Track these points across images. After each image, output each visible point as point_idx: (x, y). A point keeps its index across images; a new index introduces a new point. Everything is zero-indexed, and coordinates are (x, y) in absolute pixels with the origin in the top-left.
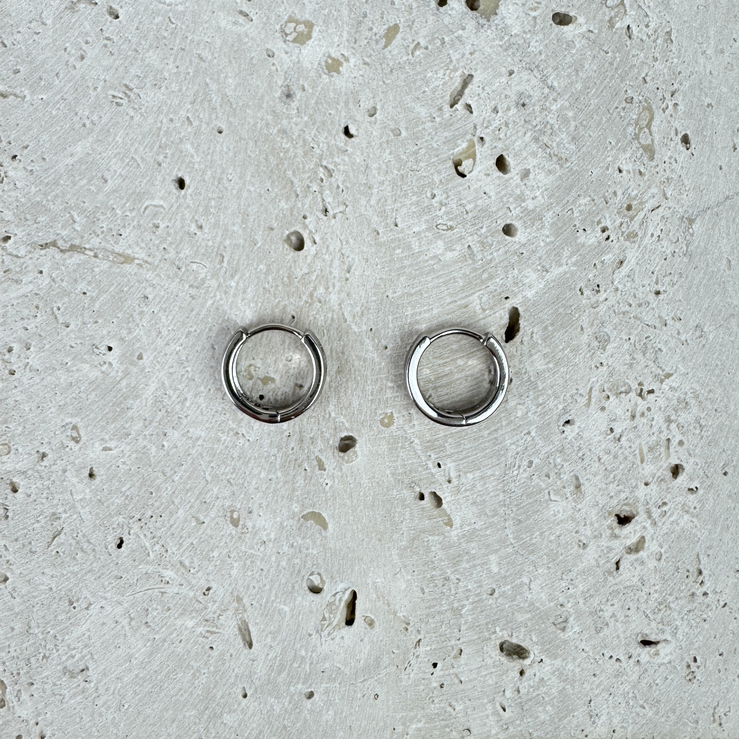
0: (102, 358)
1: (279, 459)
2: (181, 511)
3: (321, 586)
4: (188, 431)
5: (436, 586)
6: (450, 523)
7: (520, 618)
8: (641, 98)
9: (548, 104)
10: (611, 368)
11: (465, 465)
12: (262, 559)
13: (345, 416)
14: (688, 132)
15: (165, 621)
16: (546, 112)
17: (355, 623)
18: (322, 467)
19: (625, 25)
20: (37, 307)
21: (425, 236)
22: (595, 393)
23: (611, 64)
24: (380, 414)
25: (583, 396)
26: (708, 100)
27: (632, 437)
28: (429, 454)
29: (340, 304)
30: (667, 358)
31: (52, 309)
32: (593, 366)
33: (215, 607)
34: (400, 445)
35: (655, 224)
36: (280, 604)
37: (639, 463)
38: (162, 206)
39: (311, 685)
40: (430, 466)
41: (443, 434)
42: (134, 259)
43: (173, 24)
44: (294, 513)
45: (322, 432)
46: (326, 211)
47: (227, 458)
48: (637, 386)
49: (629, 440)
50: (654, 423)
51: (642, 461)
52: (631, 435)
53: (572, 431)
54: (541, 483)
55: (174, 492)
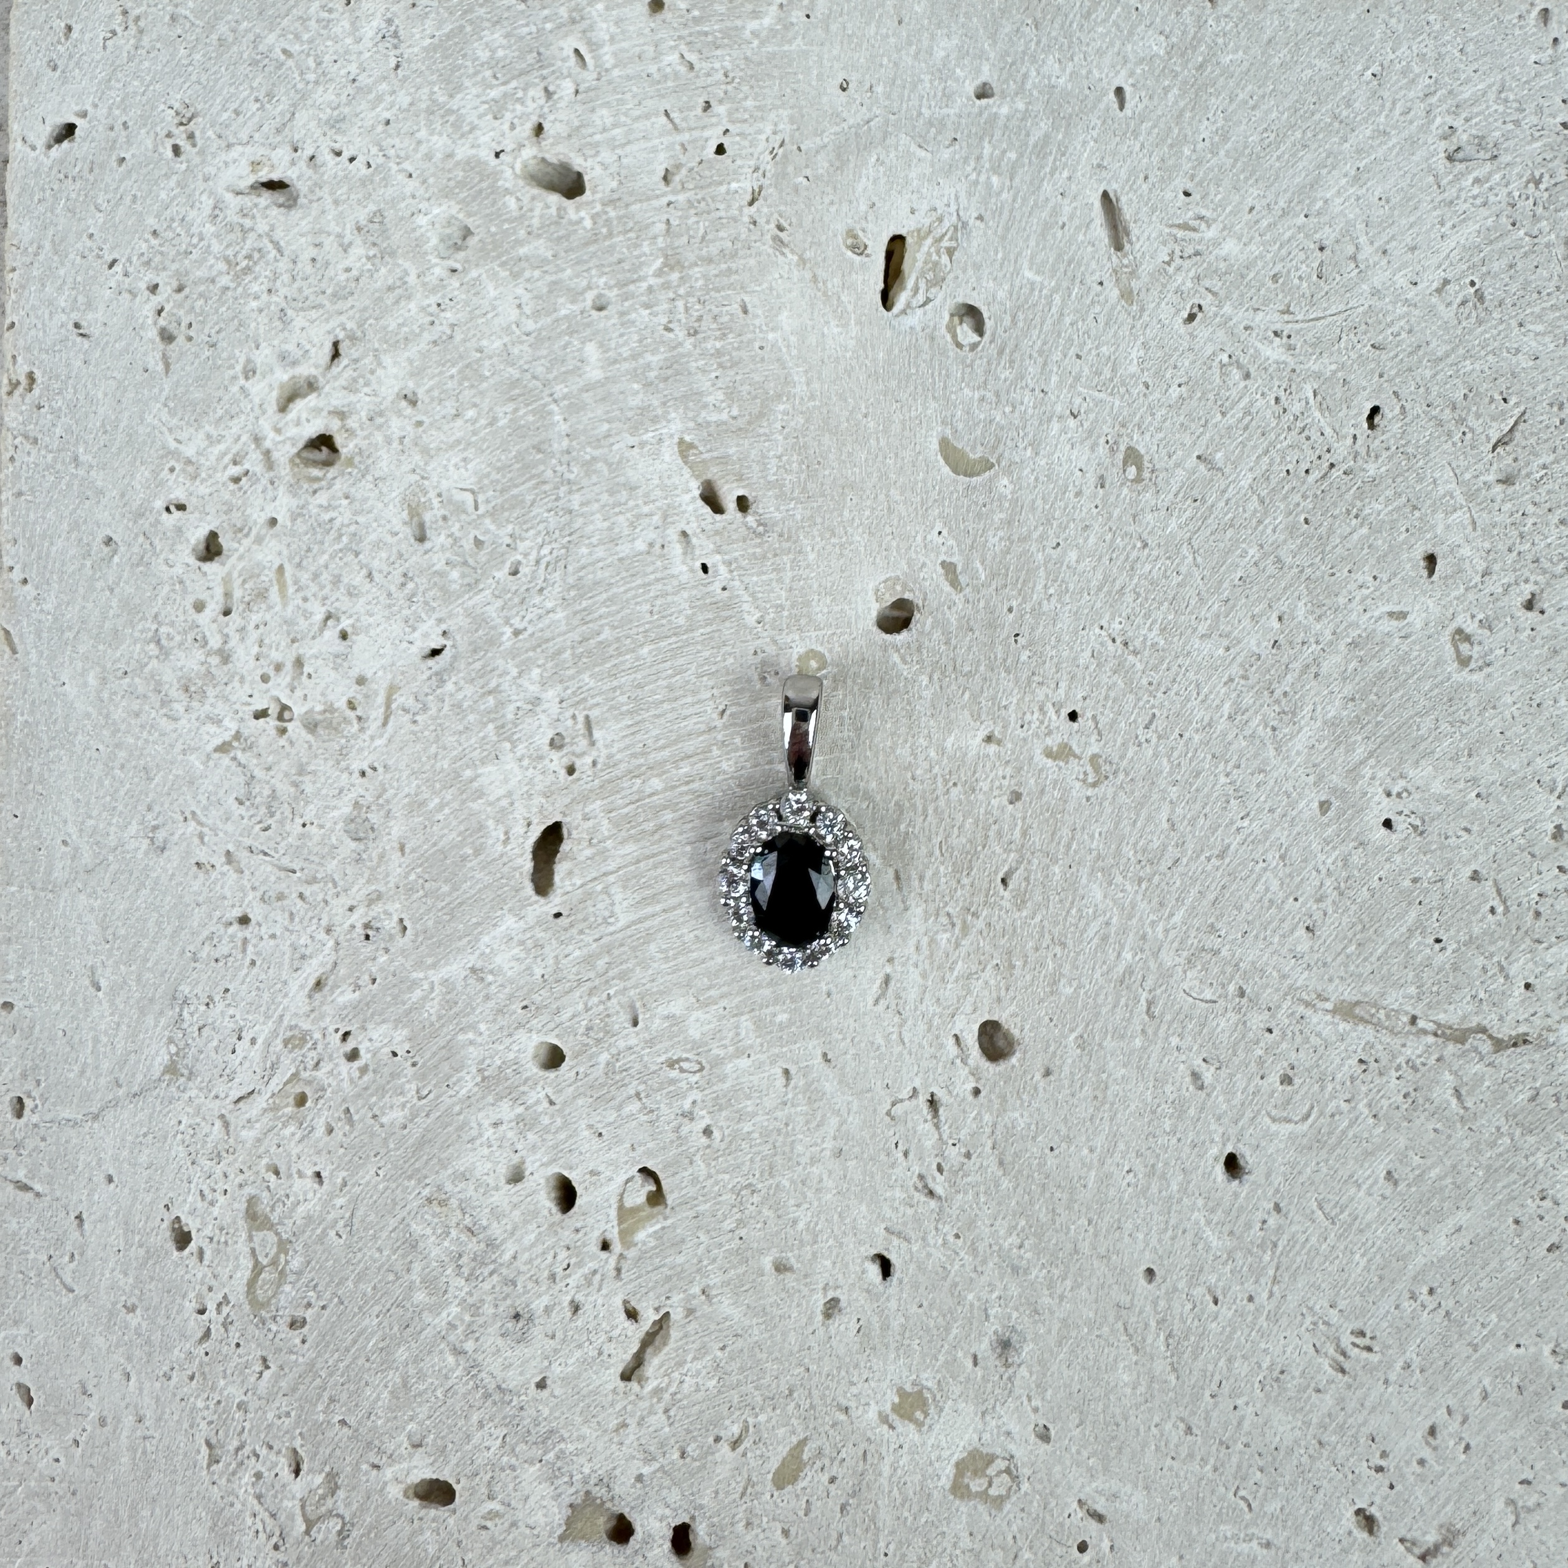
0: (1406, 805)
1: (1039, 587)
2: (1246, 481)
3: (956, 320)
4: (1228, 649)
5: (716, 317)
6: (685, 448)
7: (540, 247)
8: (274, 1327)
9: (467, 1318)
10: (343, 764)
11: (651, 569)
12: (1077, 379)
13: (899, 676)
14: (175, 1254)
15: (1284, 252)
16: (471, 1300)
17: (885, 239)
18: (949, 569)
19: (304, 1478)
20: (1538, 914)
21: (725, 1047)
22: (377, 714)
23: (334, 1400)
24: (825, 677)
25: (404, 709)
26: (133, 1319)
27: (301, 621)
28: (726, 593)
29: (906, 909)
30: (226, 785)
31: (1507, 910)
32: (380, 770)
33: (1179, 280)
34: (785, 614)
35: (246, 1065)
36: (1042, 285)
37: (288, 567)
38: (1274, 1120)
39: (980, 114)
40: (723, 569)
41: (697, 634)
42: (1335, 1011)
43: (1244, 1498)
44: (1010, 474)
45: (947, 642)
46: (932, 1104)
47: (1148, 592)
48: (290, 726)
49: (307, 615)
50: (256, 649)
51: (281, 569)
52: (303, 624)
53: (426, 635)
54: (493, 527)
55: (1260, 522)
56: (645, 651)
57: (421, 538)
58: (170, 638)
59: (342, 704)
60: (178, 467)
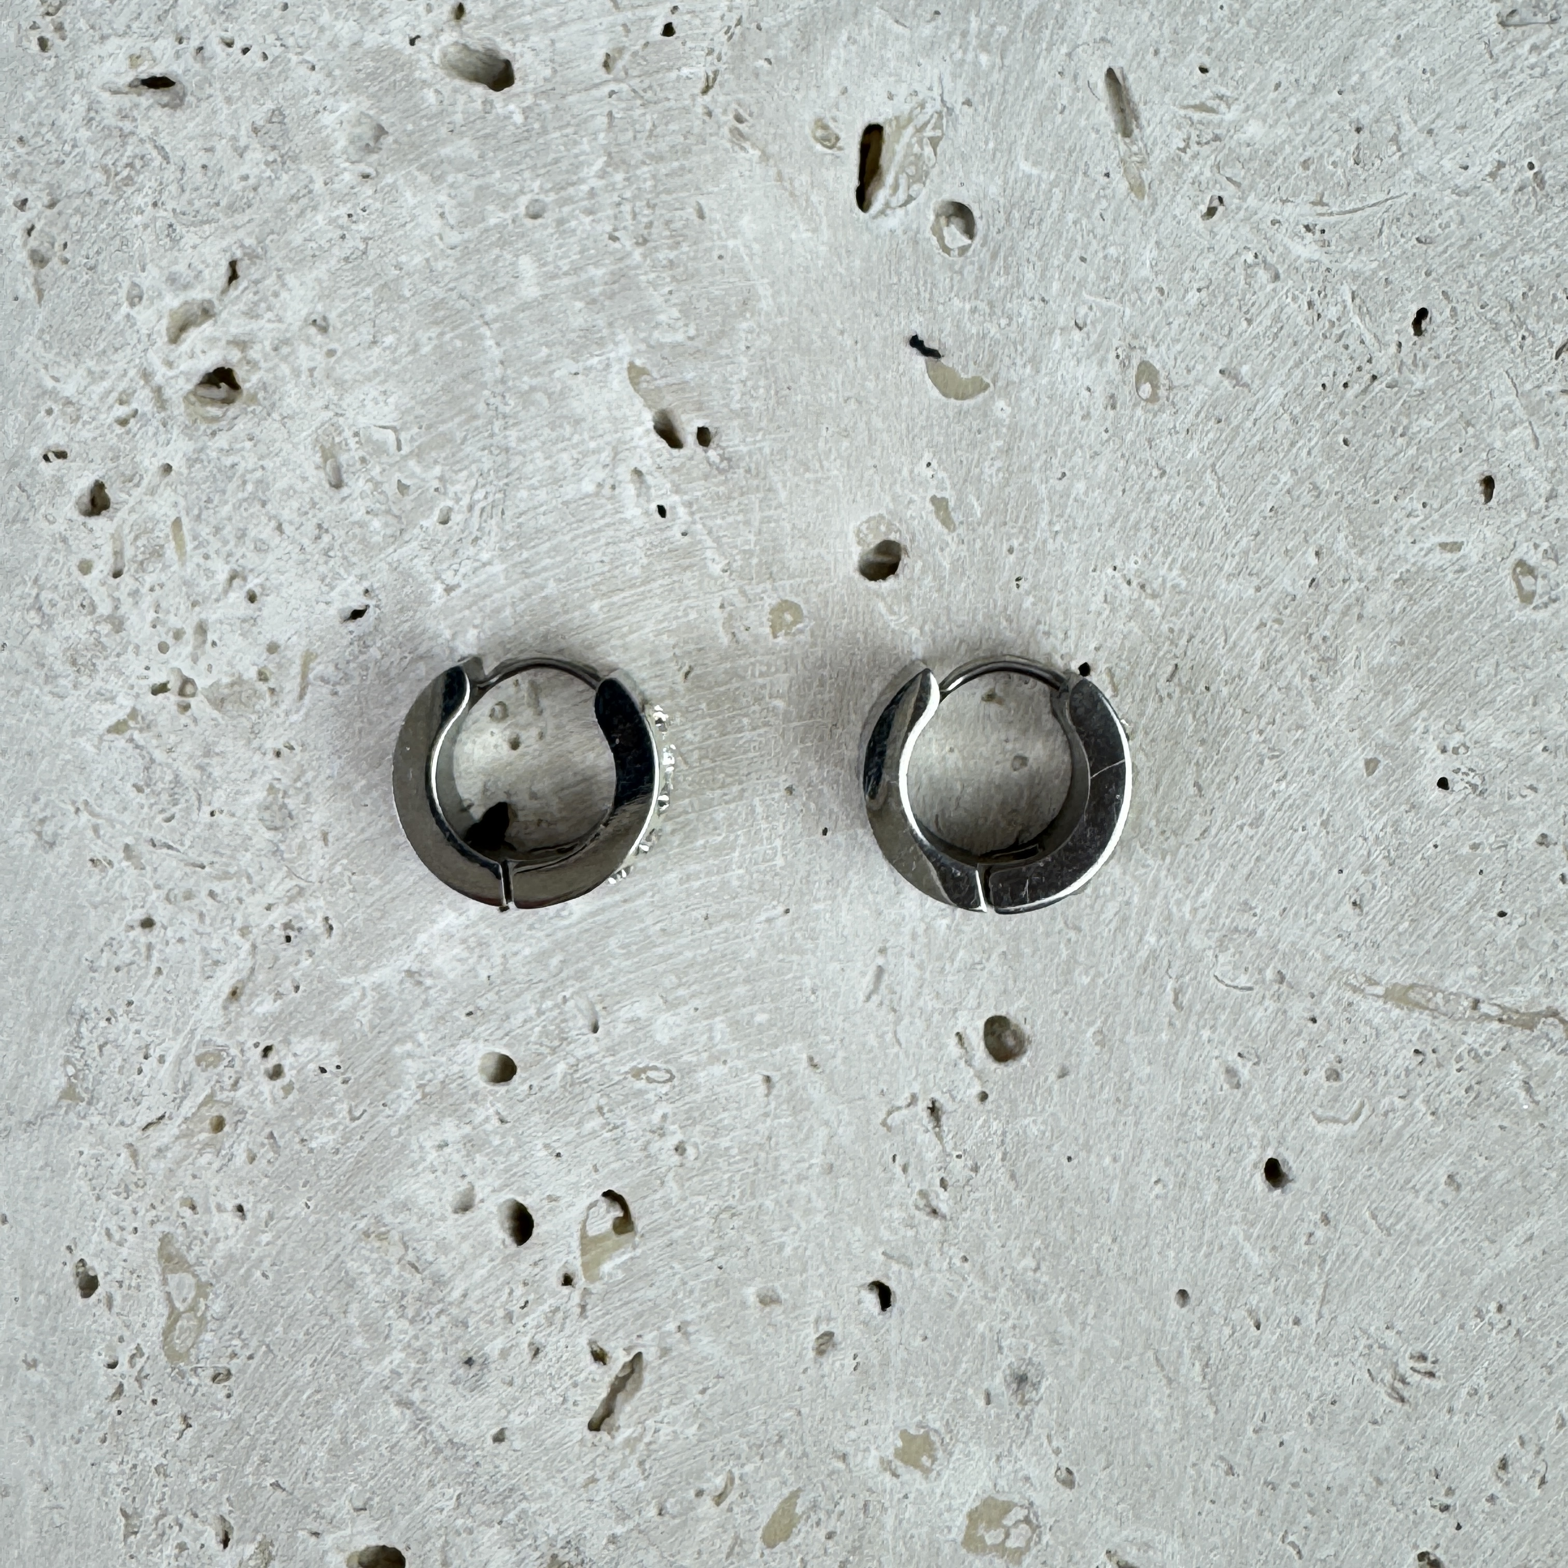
0: (1464, 761)
1: (1043, 523)
2: (1276, 397)
3: (943, 220)
4: (1258, 589)
5: (668, 223)
6: (635, 374)
7: (465, 148)
8: (195, 1381)
9: (413, 1365)
10: (256, 743)
11: (600, 513)
12: (1081, 285)
13: (885, 627)
14: (80, 1301)
15: (1315, 135)
16: (417, 1344)
17: (859, 129)
18: (939, 504)
19: (233, 1549)
21: (698, 1053)
22: (291, 685)
23: (264, 1460)
24: (801, 631)
25: (323, 679)
26: (35, 1376)
27: (203, 582)
28: (686, 539)
30: (122, 770)
32: (298, 749)
33: (1197, 169)
34: (755, 561)
35: (155, 1086)
36: (1040, 178)
37: (185, 520)
38: (1320, 1120)
40: (682, 511)
41: (655, 585)
42: (1386, 997)
43: (1293, 1544)
44: (1008, 395)
45: (940, 589)
46: (934, 1110)
47: (1167, 526)
48: (193, 701)
49: (209, 574)
50: (151, 615)
51: (177, 523)
52: (204, 585)
53: (346, 594)
54: (418, 470)
55: (1293, 444)
56: (595, 606)
57: (338, 484)
58: (53, 605)
59: (252, 673)
60: (56, 408)
